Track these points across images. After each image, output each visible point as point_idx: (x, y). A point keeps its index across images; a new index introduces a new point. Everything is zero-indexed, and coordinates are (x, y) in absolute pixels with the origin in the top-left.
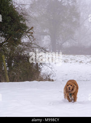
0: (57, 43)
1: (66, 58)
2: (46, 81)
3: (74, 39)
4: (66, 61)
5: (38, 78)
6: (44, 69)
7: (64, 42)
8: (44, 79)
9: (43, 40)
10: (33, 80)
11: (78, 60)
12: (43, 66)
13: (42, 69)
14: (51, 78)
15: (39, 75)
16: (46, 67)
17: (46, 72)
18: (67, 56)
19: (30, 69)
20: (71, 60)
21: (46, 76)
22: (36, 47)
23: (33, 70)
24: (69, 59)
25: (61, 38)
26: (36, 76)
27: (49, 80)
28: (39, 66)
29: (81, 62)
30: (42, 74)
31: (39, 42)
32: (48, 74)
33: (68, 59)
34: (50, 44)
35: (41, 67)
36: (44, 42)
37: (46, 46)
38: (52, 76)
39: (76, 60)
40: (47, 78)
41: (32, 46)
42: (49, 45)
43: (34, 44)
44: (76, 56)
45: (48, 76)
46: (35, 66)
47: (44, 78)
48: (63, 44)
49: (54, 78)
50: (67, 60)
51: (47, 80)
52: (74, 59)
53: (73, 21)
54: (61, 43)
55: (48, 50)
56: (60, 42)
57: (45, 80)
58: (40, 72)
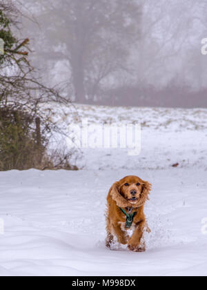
0: (86, 79)
1: (108, 116)
2: (58, 169)
3: (127, 70)
4: (108, 121)
5: (40, 162)
6: (54, 140)
7: (102, 77)
8: (55, 164)
9: (53, 72)
10: (28, 168)
11: (136, 119)
12: (53, 132)
13: (50, 141)
14: (72, 162)
15: (42, 155)
16: (60, 135)
17: (59, 148)
18: (112, 109)
19: (20, 140)
20: (121, 118)
21: (60, 159)
22: (35, 89)
23: (27, 144)
24: (116, 118)
25: (96, 67)
26: (34, 159)
27: (68, 167)
28: (43, 133)
29: (144, 124)
30: (49, 153)
31: (43, 75)
32: (66, 153)
33: (112, 116)
34: (69, 82)
35: (48, 135)
36: (54, 75)
37: (59, 86)
38: (74, 157)
39: (132, 118)
40: (61, 162)
41: (26, 85)
42: (68, 84)
43: (31, 80)
44: (133, 109)
45: (65, 158)
46: (33, 134)
47: (56, 162)
48: (101, 82)
49: (78, 163)
50: (111, 119)
51: (61, 168)
52: (128, 118)
53: (125, 25)
54: (96, 78)
55: (64, 95)
56: (94, 76)
57: (58, 167)
58: (44, 148)
